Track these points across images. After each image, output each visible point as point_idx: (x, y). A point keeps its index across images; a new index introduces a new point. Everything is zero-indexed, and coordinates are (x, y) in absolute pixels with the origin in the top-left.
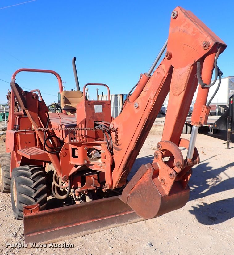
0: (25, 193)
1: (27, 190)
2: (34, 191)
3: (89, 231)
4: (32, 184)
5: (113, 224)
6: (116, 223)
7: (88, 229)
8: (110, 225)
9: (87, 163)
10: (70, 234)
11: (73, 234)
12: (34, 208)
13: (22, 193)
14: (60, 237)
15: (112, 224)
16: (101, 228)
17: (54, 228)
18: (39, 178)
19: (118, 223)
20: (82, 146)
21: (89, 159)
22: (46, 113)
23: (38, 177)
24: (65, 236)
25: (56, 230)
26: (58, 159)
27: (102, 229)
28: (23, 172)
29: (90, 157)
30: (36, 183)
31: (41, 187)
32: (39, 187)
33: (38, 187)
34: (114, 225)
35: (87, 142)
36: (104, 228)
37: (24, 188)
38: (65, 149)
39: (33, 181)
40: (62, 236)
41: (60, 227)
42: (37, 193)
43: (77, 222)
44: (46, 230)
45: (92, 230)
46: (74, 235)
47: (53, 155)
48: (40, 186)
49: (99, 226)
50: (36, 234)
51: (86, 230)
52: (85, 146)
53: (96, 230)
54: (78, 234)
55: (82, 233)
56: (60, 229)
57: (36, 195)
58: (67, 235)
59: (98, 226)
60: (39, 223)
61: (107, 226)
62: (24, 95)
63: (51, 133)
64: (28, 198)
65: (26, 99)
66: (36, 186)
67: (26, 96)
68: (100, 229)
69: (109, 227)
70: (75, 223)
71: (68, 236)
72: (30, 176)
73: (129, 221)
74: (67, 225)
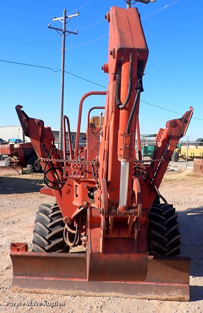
0: (39, 232)
1: (42, 230)
2: (49, 232)
3: (83, 292)
4: (48, 224)
5: (115, 292)
6: (120, 293)
7: (82, 289)
8: (111, 292)
9: (87, 205)
10: (59, 289)
11: (63, 290)
12: (21, 247)
13: (37, 231)
14: (48, 288)
15: (113, 291)
16: (98, 292)
17: (44, 276)
18: (58, 219)
19: (123, 293)
20: (81, 183)
21: (90, 200)
22: (52, 142)
23: (58, 216)
24: (53, 290)
25: (45, 280)
26: (61, 197)
27: (99, 294)
28: (45, 209)
29: (92, 197)
30: (52, 223)
31: (57, 229)
32: (56, 229)
33: (54, 228)
34: (116, 294)
35: (87, 178)
36: (102, 294)
37: (40, 227)
38: (68, 185)
39: (50, 220)
40: (50, 289)
41: (51, 277)
42: (52, 235)
43: (70, 277)
44: (35, 276)
45: (86, 292)
46: (64, 292)
47: (56, 190)
48: (57, 227)
49: (97, 290)
50: (25, 278)
51: (78, 289)
52: (85, 183)
53: (91, 293)
54: (69, 292)
55: (73, 292)
56: (50, 279)
57: (50, 237)
58: (55, 289)
59: (95, 289)
60: (28, 265)
61: (107, 293)
62: (26, 122)
63: (55, 164)
64: (41, 238)
65: (27, 126)
66: (52, 227)
67: (28, 122)
68: (96, 294)
69: (109, 294)
70: (68, 277)
71: (56, 291)
72: (50, 214)
73: (139, 294)
74: (59, 277)
